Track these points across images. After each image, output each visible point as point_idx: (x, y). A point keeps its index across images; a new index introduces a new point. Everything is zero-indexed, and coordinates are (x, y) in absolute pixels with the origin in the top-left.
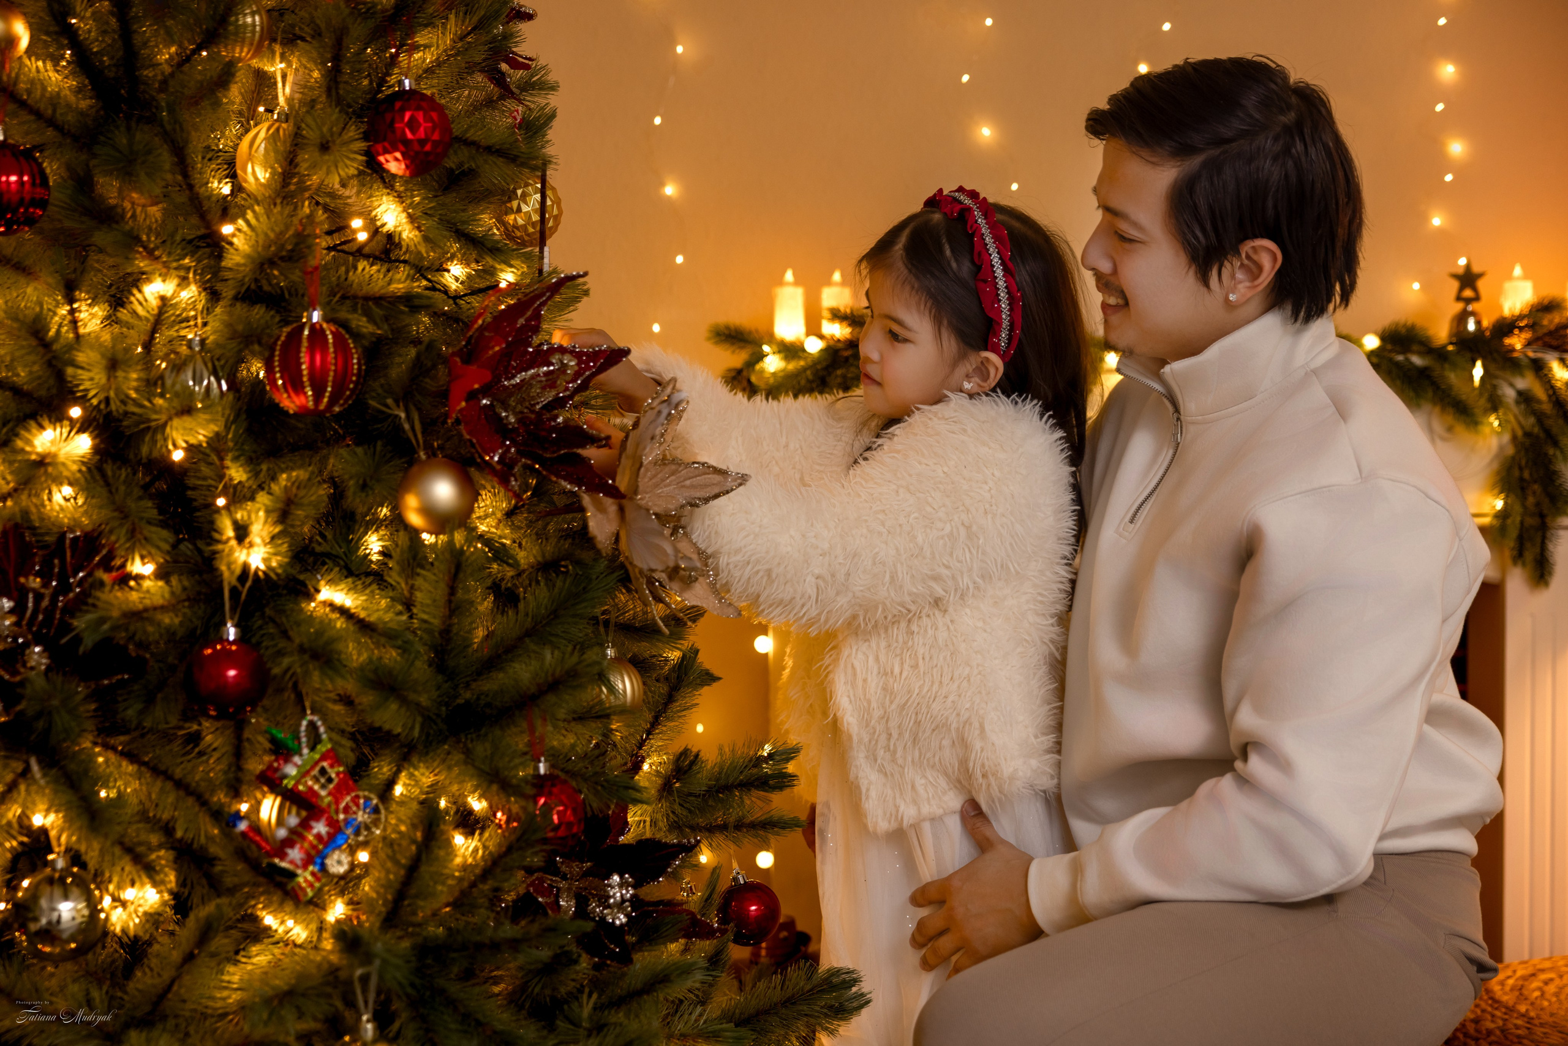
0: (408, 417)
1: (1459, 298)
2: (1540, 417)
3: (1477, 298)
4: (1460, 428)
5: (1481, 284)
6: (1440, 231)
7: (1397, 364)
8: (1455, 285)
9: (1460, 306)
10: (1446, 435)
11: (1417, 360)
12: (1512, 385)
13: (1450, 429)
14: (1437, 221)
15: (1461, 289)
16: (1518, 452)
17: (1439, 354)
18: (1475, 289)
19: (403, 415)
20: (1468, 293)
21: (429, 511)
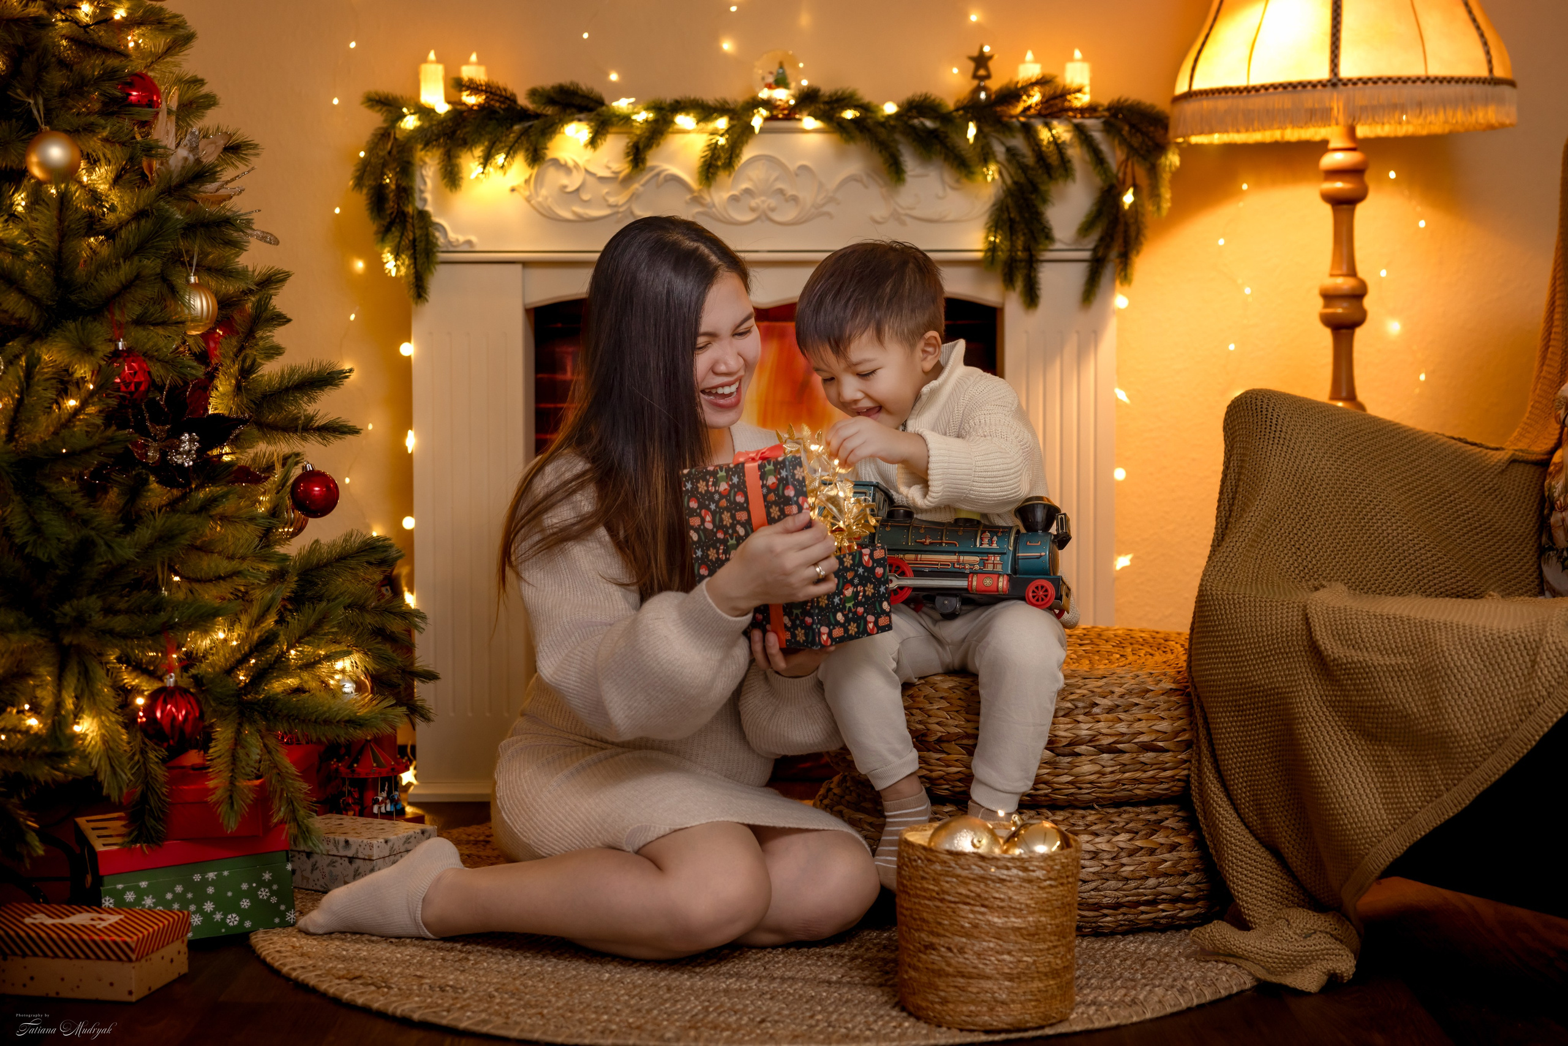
0: (36, 104)
1: (975, 76)
2: (1024, 168)
3: (988, 77)
4: (964, 180)
5: (991, 64)
6: (978, 25)
7: (913, 127)
8: (971, 65)
9: (975, 83)
10: (956, 185)
11: (929, 124)
12: (1003, 143)
13: (958, 181)
14: (974, 18)
15: (977, 69)
16: (1006, 197)
17: (945, 118)
18: (987, 69)
19: (32, 101)
20: (982, 72)
21: (44, 165)
